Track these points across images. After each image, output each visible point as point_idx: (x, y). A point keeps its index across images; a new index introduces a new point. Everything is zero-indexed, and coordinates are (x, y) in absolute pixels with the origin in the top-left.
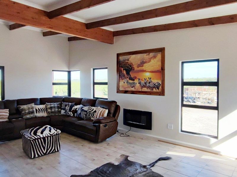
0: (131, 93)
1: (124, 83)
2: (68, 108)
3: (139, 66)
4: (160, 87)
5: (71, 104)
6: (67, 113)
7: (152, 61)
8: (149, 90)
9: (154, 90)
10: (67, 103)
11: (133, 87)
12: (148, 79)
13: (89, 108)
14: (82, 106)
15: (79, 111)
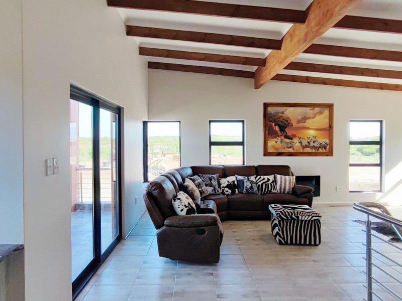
0: (288, 156)
1: (276, 142)
2: (215, 183)
3: (299, 122)
4: (328, 147)
5: (215, 175)
6: (216, 191)
7: (318, 117)
8: (314, 151)
9: (320, 150)
10: (211, 176)
11: (290, 148)
12: (313, 138)
13: (256, 178)
14: (246, 177)
15: (247, 184)
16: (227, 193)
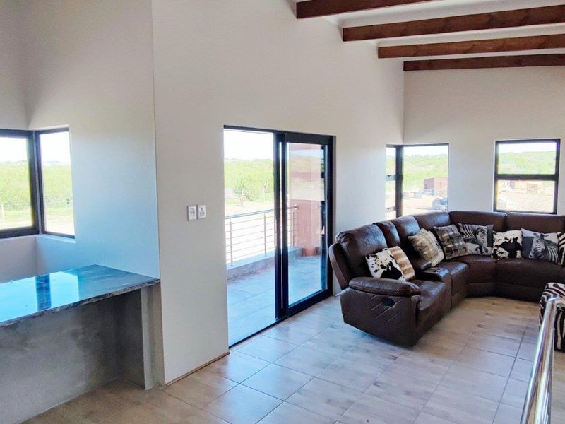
2: (482, 238)
5: (486, 227)
6: (484, 250)
10: (477, 227)
13: (559, 236)
14: (539, 234)
15: (538, 246)
16: (502, 256)
